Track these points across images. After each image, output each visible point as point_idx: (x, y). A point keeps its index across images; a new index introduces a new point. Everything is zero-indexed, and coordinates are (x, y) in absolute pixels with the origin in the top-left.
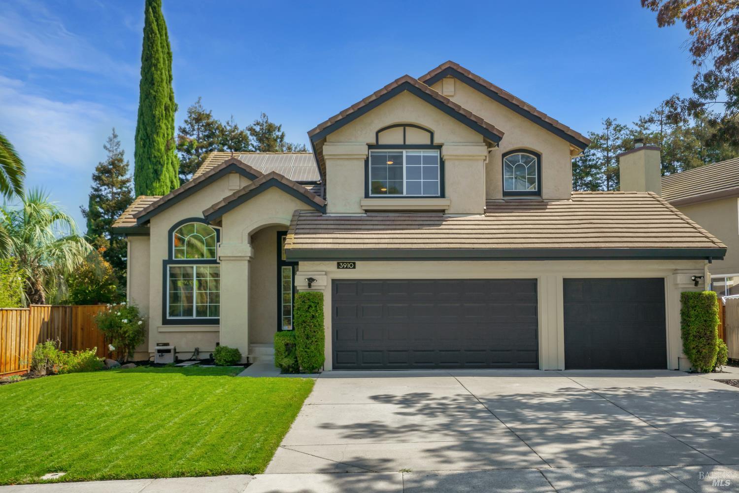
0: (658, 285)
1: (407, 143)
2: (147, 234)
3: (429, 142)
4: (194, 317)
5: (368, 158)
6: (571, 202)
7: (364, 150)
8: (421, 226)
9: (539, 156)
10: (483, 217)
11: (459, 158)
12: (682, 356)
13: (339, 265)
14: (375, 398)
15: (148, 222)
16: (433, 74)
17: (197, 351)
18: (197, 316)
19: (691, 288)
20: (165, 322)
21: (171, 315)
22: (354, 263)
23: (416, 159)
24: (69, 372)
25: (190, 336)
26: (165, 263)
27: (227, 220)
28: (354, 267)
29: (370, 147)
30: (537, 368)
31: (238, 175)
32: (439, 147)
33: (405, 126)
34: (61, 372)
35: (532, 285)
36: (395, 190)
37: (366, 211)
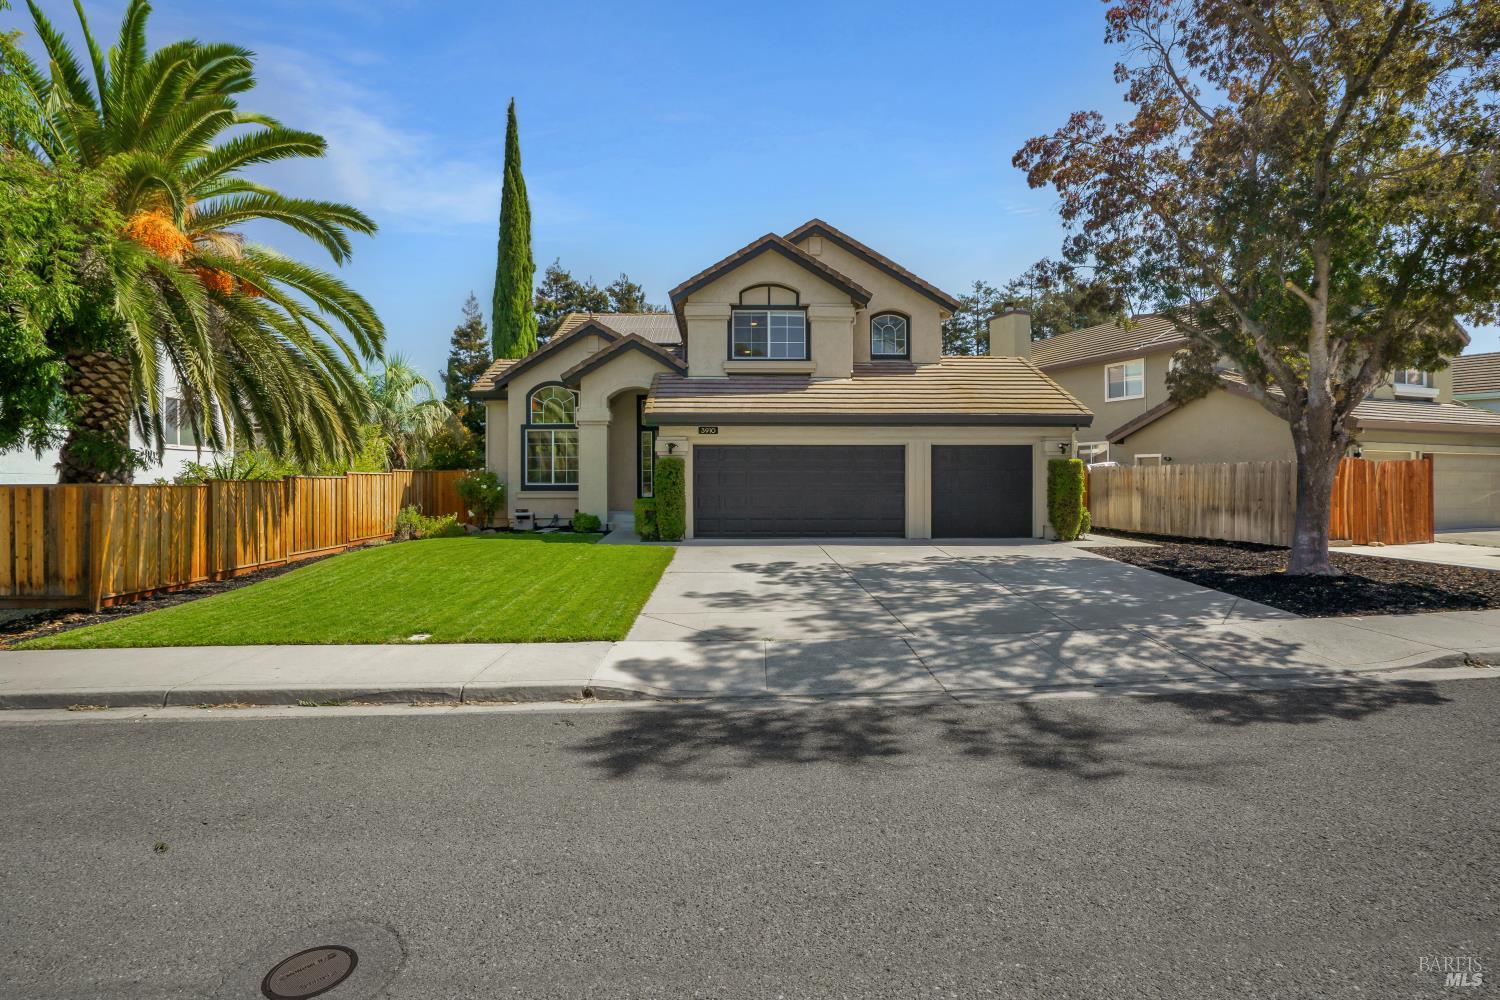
0: (1025, 453)
1: (772, 303)
2: (505, 398)
3: (794, 303)
4: (553, 483)
5: (731, 319)
6: (940, 366)
7: (727, 311)
8: (785, 390)
9: (908, 318)
10: (850, 381)
11: (825, 319)
12: (1048, 524)
13: (700, 429)
14: (738, 567)
15: (506, 385)
16: (799, 232)
17: (556, 518)
18: (556, 481)
19: (1058, 456)
20: (524, 488)
21: (529, 481)
22: (717, 429)
23: (781, 320)
24: (432, 537)
25: (549, 503)
26: (523, 428)
27: (585, 383)
28: (717, 433)
29: (734, 307)
30: (903, 536)
31: (596, 337)
32: (805, 308)
33: (769, 285)
34: (424, 537)
35: (900, 451)
36: (759, 353)
37: (729, 374)
